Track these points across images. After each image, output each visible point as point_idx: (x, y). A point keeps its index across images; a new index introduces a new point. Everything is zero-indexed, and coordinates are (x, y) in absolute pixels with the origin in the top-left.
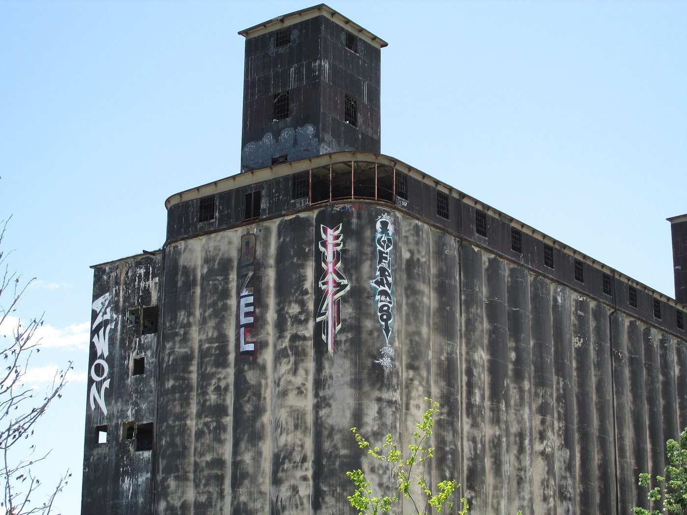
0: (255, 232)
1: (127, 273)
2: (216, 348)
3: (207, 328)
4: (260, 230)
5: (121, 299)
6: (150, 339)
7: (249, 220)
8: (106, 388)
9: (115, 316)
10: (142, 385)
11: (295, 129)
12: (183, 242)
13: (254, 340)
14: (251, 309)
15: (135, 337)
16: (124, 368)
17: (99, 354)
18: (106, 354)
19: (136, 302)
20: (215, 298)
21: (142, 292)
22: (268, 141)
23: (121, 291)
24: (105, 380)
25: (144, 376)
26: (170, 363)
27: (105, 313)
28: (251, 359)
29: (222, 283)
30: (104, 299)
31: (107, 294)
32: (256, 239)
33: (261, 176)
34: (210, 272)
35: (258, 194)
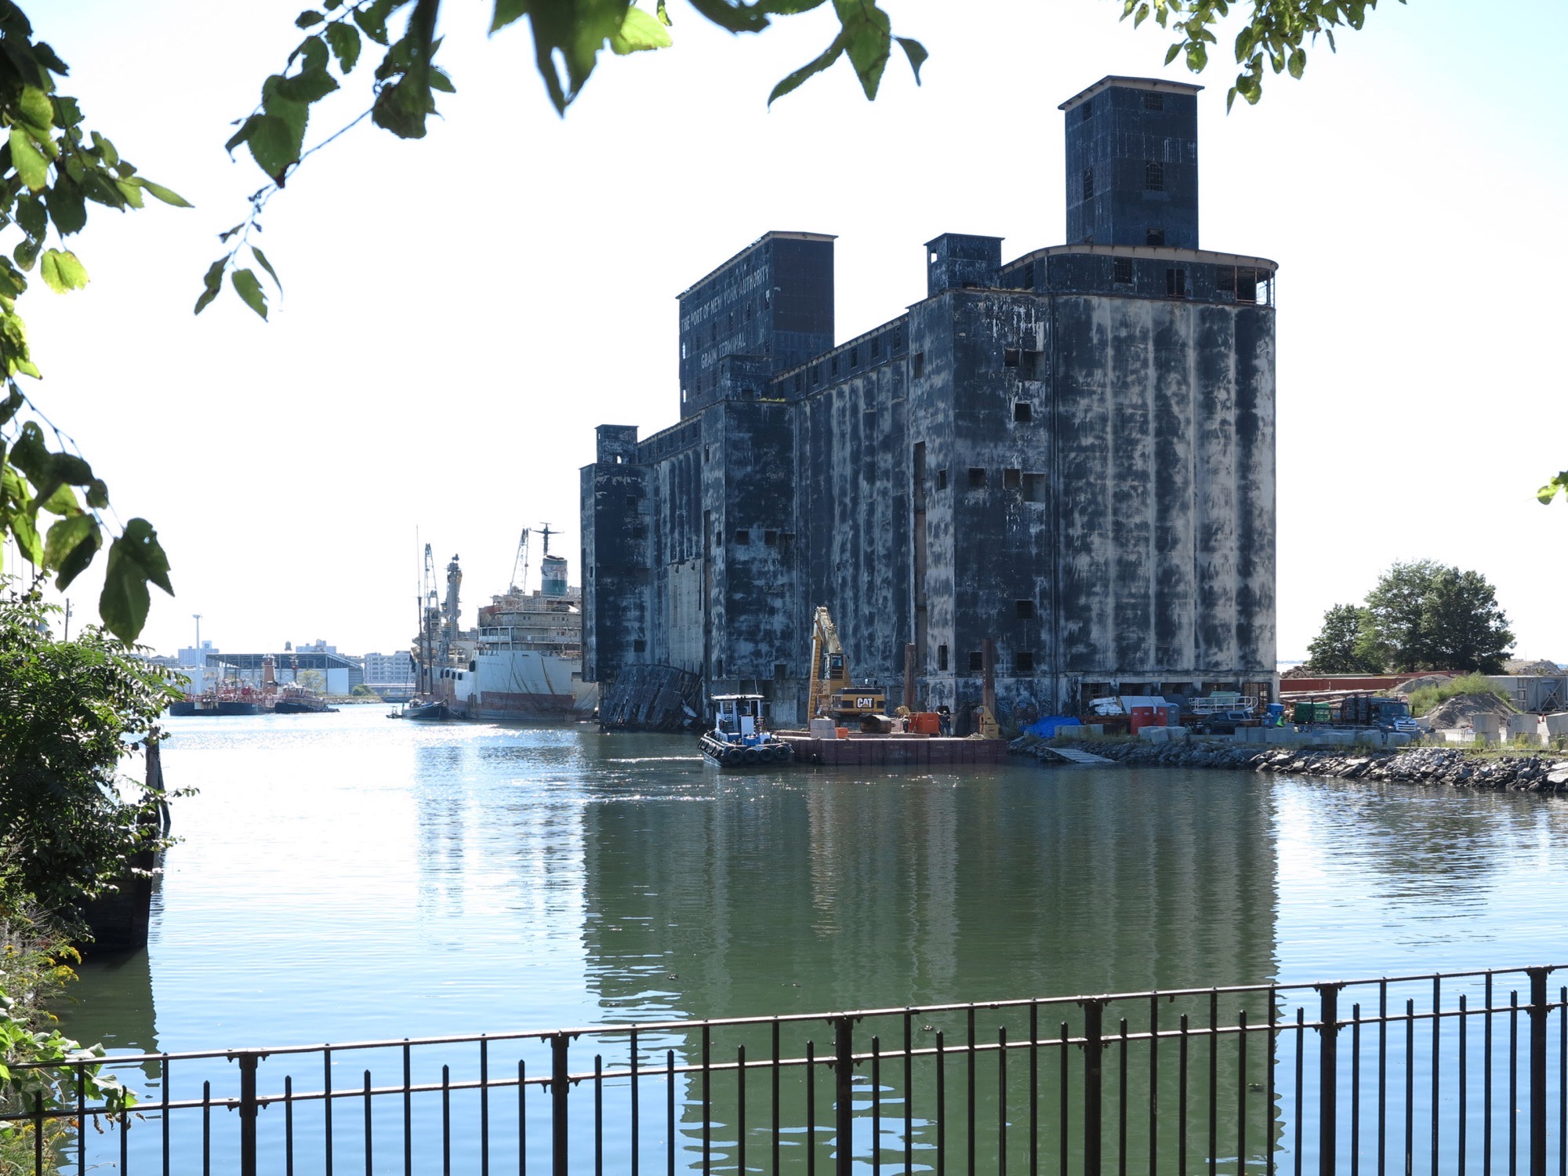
2: (1140, 415)
3: (1129, 394)
4: (1184, 310)
5: (995, 335)
6: (1037, 387)
7: (1171, 297)
10: (1028, 433)
15: (1017, 381)
16: (1005, 411)
19: (1016, 343)
20: (1138, 366)
21: (1024, 333)
23: (994, 326)
25: (1032, 424)
26: (1087, 420)
29: (1143, 352)
32: (1180, 318)
33: (1184, 256)
34: (1131, 338)
35: (1181, 273)
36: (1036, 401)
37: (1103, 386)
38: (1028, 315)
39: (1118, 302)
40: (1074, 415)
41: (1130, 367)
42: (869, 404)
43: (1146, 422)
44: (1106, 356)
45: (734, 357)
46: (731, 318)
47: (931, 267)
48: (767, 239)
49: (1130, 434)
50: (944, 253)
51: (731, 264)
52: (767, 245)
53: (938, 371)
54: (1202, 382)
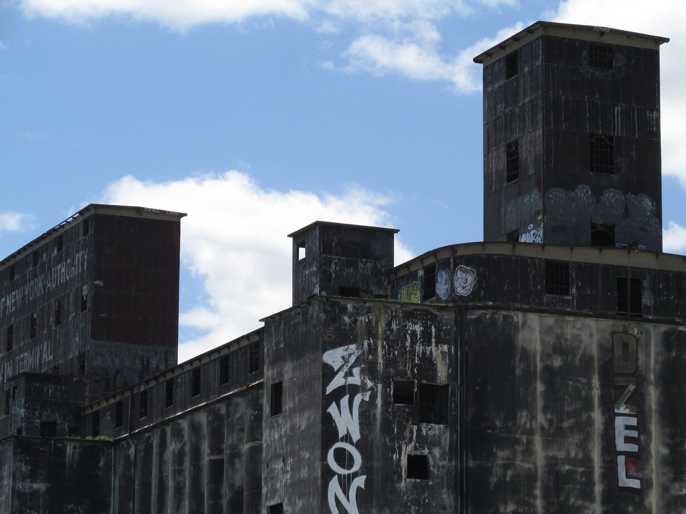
0: (636, 333)
1: (389, 324)
2: (582, 474)
3: (566, 444)
4: (642, 333)
5: (380, 361)
6: (438, 432)
7: (624, 314)
8: (359, 488)
9: (370, 384)
10: (426, 495)
11: (626, 194)
12: (520, 314)
13: (640, 475)
14: (634, 434)
15: (410, 423)
16: (392, 464)
17: (342, 433)
18: (356, 436)
19: (409, 372)
20: (578, 406)
21: (419, 359)
22: (584, 195)
23: (380, 349)
24: (355, 475)
25: (430, 483)
26: (508, 479)
27: (350, 374)
28: (637, 499)
29: (586, 387)
30: (348, 352)
31: (353, 347)
32: (637, 343)
33: (641, 260)
34: (568, 370)
35: (637, 283)
36: (437, 452)
37: (530, 432)
38: (426, 335)
39: (550, 320)
40: (489, 472)
41: (566, 408)
42: (216, 448)
43: (590, 483)
44: (534, 393)
45: (31, 377)
46: (33, 320)
47: (298, 265)
48: (87, 215)
49: (567, 499)
50: (316, 248)
51: (36, 247)
52: (86, 222)
53: (300, 409)
54: (667, 431)
